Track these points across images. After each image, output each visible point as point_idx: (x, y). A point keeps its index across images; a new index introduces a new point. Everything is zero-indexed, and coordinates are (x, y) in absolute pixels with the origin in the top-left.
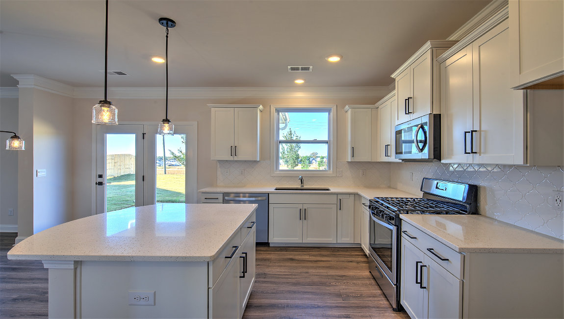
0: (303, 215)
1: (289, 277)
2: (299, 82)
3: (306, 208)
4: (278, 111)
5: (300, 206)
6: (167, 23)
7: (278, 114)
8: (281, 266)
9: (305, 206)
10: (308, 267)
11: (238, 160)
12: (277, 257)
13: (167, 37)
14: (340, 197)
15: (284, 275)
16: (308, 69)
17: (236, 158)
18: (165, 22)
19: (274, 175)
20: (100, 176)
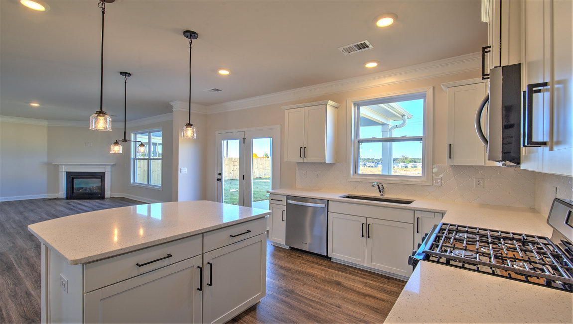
0: (366, 231)
1: (313, 304)
2: (371, 65)
3: (371, 223)
4: (358, 106)
5: (363, 220)
6: (191, 36)
7: (358, 109)
8: (317, 288)
9: (369, 221)
10: (347, 300)
11: (308, 161)
12: (323, 275)
13: (191, 48)
14: (418, 215)
15: (311, 300)
16: (364, 46)
17: (306, 160)
18: (189, 34)
19: (350, 180)
20: (220, 174)
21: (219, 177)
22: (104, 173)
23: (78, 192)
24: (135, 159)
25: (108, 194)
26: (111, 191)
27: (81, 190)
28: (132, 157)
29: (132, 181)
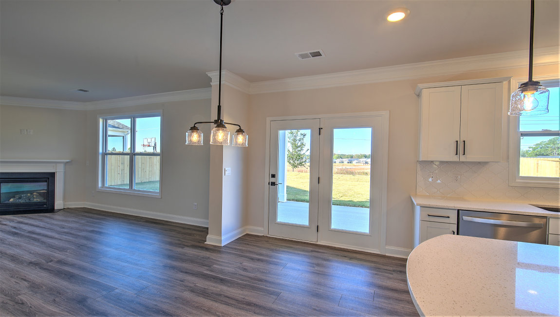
11: (467, 161)
17: (463, 159)
20: (273, 176)
21: (273, 180)
22: (53, 175)
23: (7, 202)
24: (105, 154)
25: (59, 204)
26: (65, 199)
27: (12, 200)
28: (101, 151)
29: (100, 185)
